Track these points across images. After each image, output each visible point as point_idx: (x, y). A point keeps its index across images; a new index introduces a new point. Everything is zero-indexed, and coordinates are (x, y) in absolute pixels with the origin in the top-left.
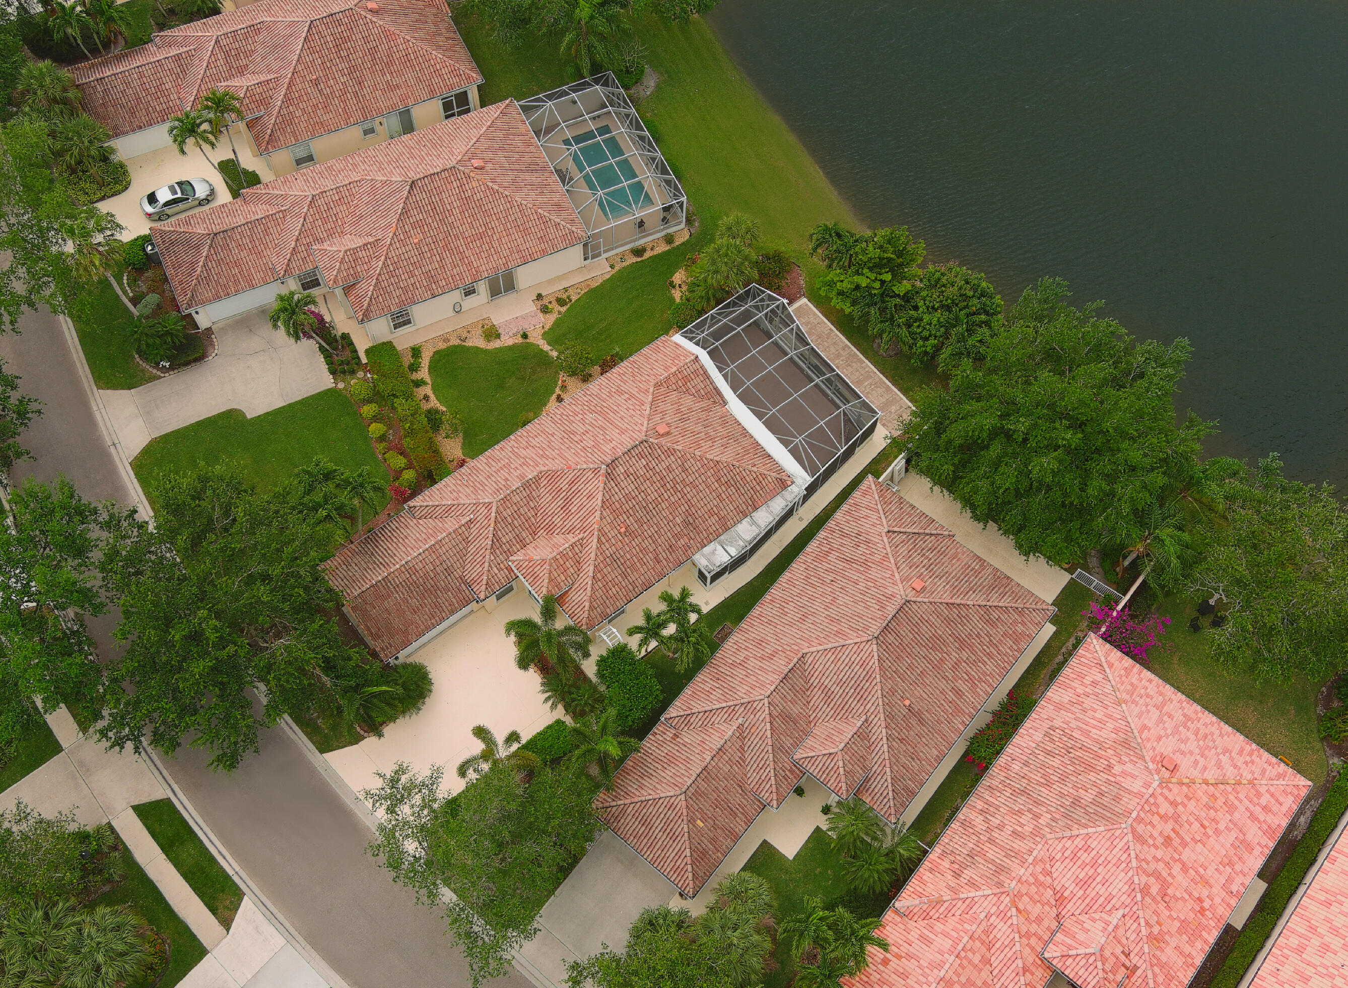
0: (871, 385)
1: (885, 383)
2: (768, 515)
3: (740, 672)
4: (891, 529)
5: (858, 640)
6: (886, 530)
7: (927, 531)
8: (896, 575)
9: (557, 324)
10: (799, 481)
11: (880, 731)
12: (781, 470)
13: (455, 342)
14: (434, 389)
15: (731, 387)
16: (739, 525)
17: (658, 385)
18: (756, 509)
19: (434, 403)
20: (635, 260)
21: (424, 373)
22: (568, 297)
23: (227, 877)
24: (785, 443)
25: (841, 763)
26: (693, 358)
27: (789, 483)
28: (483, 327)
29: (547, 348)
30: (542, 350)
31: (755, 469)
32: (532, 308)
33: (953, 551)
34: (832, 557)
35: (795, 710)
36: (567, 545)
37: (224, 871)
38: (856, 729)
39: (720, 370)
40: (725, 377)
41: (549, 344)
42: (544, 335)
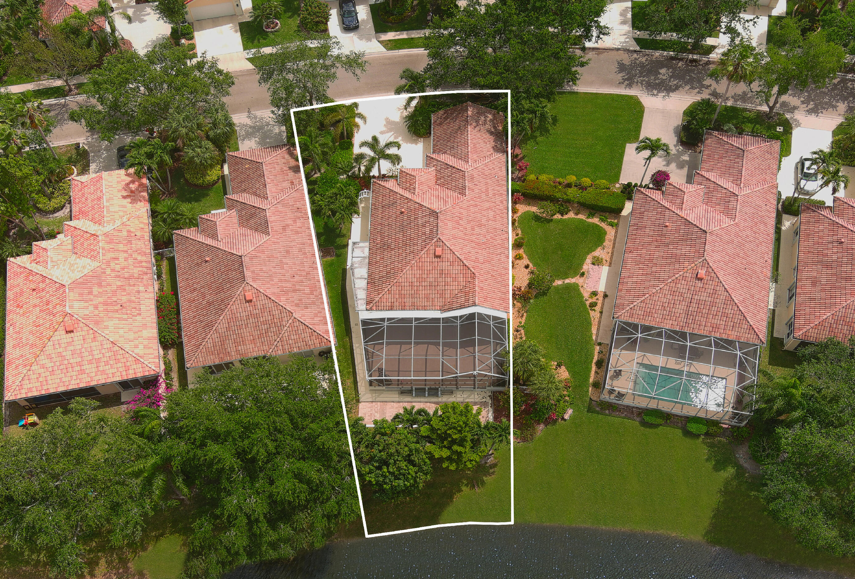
4: (292, 318)
5: (249, 252)
6: (294, 314)
7: (279, 340)
8: (264, 293)
9: (580, 295)
10: (365, 312)
13: (606, 243)
14: (582, 220)
15: (446, 318)
16: (366, 271)
17: (474, 276)
18: (368, 283)
19: (571, 215)
20: (595, 359)
21: (595, 221)
22: (594, 310)
28: (606, 261)
29: (567, 281)
30: (567, 278)
32: (601, 288)
40: (456, 317)
41: (569, 284)
42: (577, 284)
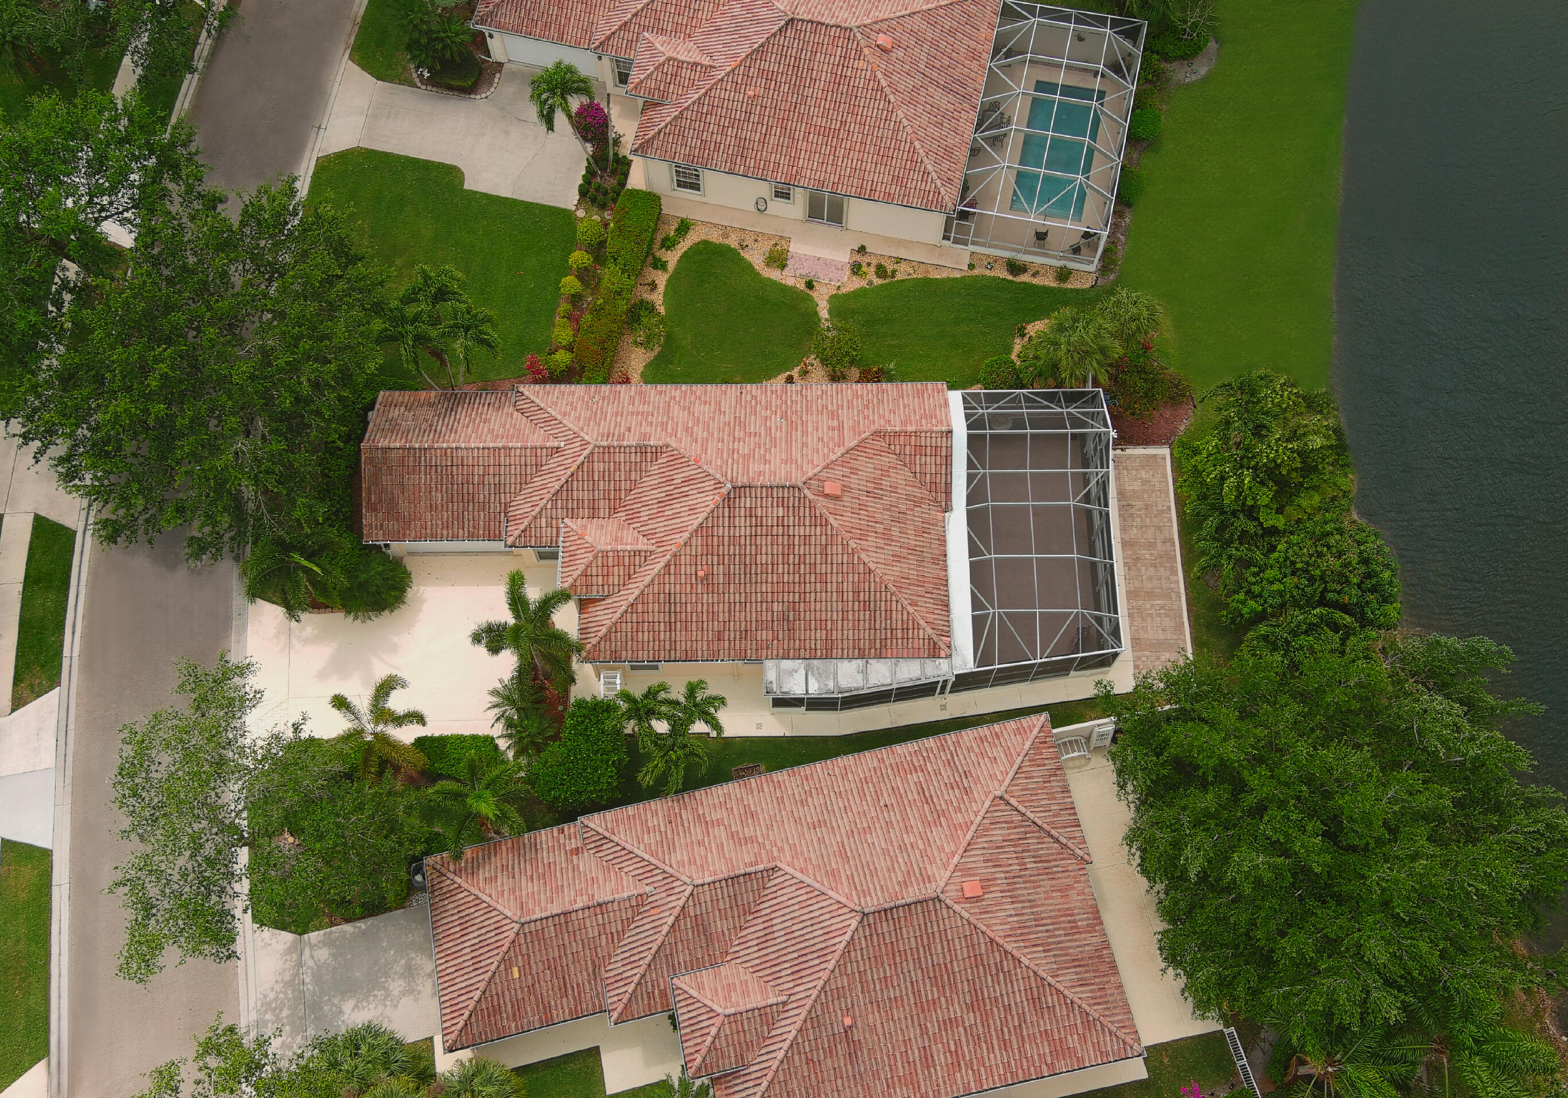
0: (1162, 607)
1: (1181, 617)
2: (888, 674)
3: (697, 832)
4: (1006, 796)
5: (843, 900)
6: (998, 793)
7: (1053, 832)
8: (957, 857)
9: (857, 293)
10: (957, 660)
11: (789, 1029)
12: (946, 631)
13: (733, 242)
14: (669, 281)
15: (968, 496)
16: (846, 662)
17: (878, 434)
18: (880, 657)
19: (658, 298)
20: (1004, 274)
21: (672, 258)
22: (894, 272)
23: (59, 653)
24: (976, 604)
25: (714, 1031)
26: (944, 428)
27: (943, 654)
28: (776, 245)
29: (824, 314)
30: (816, 313)
31: (911, 609)
32: (844, 257)
33: (1070, 881)
34: (912, 778)
35: (719, 926)
36: (629, 548)
37: (62, 646)
38: (763, 1004)
39: (970, 465)
40: (970, 478)
41: (830, 312)
42: (833, 297)
